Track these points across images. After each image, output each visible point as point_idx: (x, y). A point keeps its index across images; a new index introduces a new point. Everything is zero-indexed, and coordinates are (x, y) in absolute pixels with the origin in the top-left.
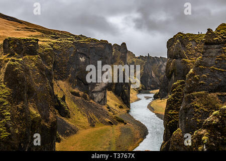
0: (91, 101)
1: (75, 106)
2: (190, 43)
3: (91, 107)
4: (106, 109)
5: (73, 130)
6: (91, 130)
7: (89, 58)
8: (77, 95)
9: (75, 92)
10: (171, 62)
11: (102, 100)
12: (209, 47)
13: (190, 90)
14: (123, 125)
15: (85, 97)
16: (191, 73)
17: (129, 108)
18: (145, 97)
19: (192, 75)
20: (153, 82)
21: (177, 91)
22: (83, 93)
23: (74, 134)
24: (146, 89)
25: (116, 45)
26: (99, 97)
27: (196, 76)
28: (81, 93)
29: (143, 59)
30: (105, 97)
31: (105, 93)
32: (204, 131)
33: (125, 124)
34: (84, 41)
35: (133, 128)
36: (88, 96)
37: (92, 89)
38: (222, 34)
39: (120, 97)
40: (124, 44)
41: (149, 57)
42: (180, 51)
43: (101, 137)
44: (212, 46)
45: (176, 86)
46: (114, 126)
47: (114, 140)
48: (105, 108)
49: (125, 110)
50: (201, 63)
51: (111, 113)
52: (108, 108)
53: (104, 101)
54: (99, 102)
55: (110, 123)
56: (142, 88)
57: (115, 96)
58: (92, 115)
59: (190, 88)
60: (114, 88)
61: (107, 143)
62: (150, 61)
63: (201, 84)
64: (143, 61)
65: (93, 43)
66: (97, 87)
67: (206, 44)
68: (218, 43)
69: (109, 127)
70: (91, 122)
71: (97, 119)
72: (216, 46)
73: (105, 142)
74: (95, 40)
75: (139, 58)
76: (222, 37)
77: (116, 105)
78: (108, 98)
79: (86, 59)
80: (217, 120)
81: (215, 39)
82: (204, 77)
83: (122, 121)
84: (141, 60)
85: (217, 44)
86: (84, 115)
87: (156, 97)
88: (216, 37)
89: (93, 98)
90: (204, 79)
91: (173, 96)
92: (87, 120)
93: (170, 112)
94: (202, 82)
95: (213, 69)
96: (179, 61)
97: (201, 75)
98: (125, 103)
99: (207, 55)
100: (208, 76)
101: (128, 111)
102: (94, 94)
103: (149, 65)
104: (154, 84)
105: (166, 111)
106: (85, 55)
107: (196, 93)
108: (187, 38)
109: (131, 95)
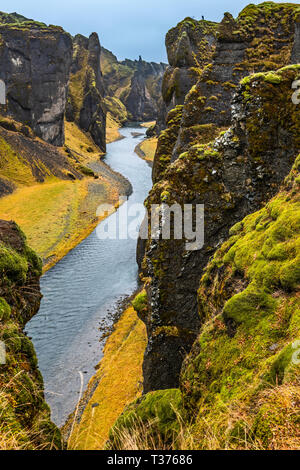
0: (37, 139)
1: (9, 147)
2: (205, 38)
3: (38, 150)
4: (64, 152)
5: (7, 188)
6: (36, 189)
7: (29, 60)
8: (11, 127)
9: (6, 122)
10: (171, 72)
11: (56, 137)
12: (225, 47)
13: (190, 122)
14: (92, 179)
15: (24, 131)
16: (194, 92)
17: (105, 152)
18: (132, 134)
19: (194, 95)
20: (147, 108)
21: (176, 123)
22: (21, 124)
23: (7, 194)
24: (134, 120)
25: (79, 37)
26: (50, 131)
27: (200, 98)
28: (18, 125)
29: (130, 66)
30: (61, 132)
31: (61, 125)
32: (166, 182)
33: (96, 177)
34: (17, 26)
35: (108, 185)
36: (30, 130)
37: (37, 117)
38: (247, 23)
39: (89, 134)
40: (94, 36)
41: (140, 62)
42: (187, 53)
43: (55, 199)
44: (230, 46)
45: (174, 114)
46: (77, 181)
47: (75, 204)
48: (61, 151)
49: (96, 155)
50: (209, 75)
51: (71, 161)
52: (67, 151)
53: (59, 139)
54: (51, 142)
55: (71, 177)
56: (128, 118)
57: (79, 131)
58: (39, 163)
59: (190, 118)
60: (78, 117)
61: (65, 209)
62: (143, 69)
63: (208, 111)
64: (129, 69)
65: (35, 31)
66: (47, 114)
67: (221, 40)
68: (240, 40)
69: (69, 183)
70: (37, 175)
71: (47, 170)
72: (236, 46)
73: (61, 206)
74: (39, 26)
75: (123, 63)
76: (247, 29)
77: (82, 147)
78: (67, 134)
79: (24, 63)
80: (183, 166)
81: (235, 32)
82: (213, 99)
83: (92, 174)
84: (126, 67)
85: (237, 42)
86: (24, 162)
87: (150, 134)
88: (237, 29)
89: (40, 135)
90: (214, 103)
91: (169, 132)
92: (30, 171)
93: (161, 159)
94: (209, 108)
95: (228, 85)
96: (184, 71)
97: (208, 96)
98: (97, 144)
99: (221, 61)
100: (219, 98)
101: (102, 158)
102: (42, 127)
103: (140, 76)
104: (149, 112)
105: (157, 156)
106: (22, 54)
107: (199, 126)
108: (200, 29)
109: (107, 130)
